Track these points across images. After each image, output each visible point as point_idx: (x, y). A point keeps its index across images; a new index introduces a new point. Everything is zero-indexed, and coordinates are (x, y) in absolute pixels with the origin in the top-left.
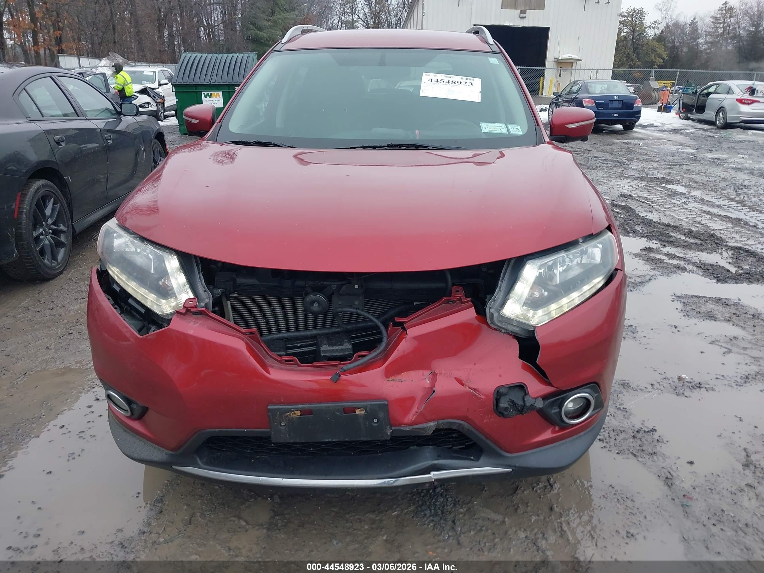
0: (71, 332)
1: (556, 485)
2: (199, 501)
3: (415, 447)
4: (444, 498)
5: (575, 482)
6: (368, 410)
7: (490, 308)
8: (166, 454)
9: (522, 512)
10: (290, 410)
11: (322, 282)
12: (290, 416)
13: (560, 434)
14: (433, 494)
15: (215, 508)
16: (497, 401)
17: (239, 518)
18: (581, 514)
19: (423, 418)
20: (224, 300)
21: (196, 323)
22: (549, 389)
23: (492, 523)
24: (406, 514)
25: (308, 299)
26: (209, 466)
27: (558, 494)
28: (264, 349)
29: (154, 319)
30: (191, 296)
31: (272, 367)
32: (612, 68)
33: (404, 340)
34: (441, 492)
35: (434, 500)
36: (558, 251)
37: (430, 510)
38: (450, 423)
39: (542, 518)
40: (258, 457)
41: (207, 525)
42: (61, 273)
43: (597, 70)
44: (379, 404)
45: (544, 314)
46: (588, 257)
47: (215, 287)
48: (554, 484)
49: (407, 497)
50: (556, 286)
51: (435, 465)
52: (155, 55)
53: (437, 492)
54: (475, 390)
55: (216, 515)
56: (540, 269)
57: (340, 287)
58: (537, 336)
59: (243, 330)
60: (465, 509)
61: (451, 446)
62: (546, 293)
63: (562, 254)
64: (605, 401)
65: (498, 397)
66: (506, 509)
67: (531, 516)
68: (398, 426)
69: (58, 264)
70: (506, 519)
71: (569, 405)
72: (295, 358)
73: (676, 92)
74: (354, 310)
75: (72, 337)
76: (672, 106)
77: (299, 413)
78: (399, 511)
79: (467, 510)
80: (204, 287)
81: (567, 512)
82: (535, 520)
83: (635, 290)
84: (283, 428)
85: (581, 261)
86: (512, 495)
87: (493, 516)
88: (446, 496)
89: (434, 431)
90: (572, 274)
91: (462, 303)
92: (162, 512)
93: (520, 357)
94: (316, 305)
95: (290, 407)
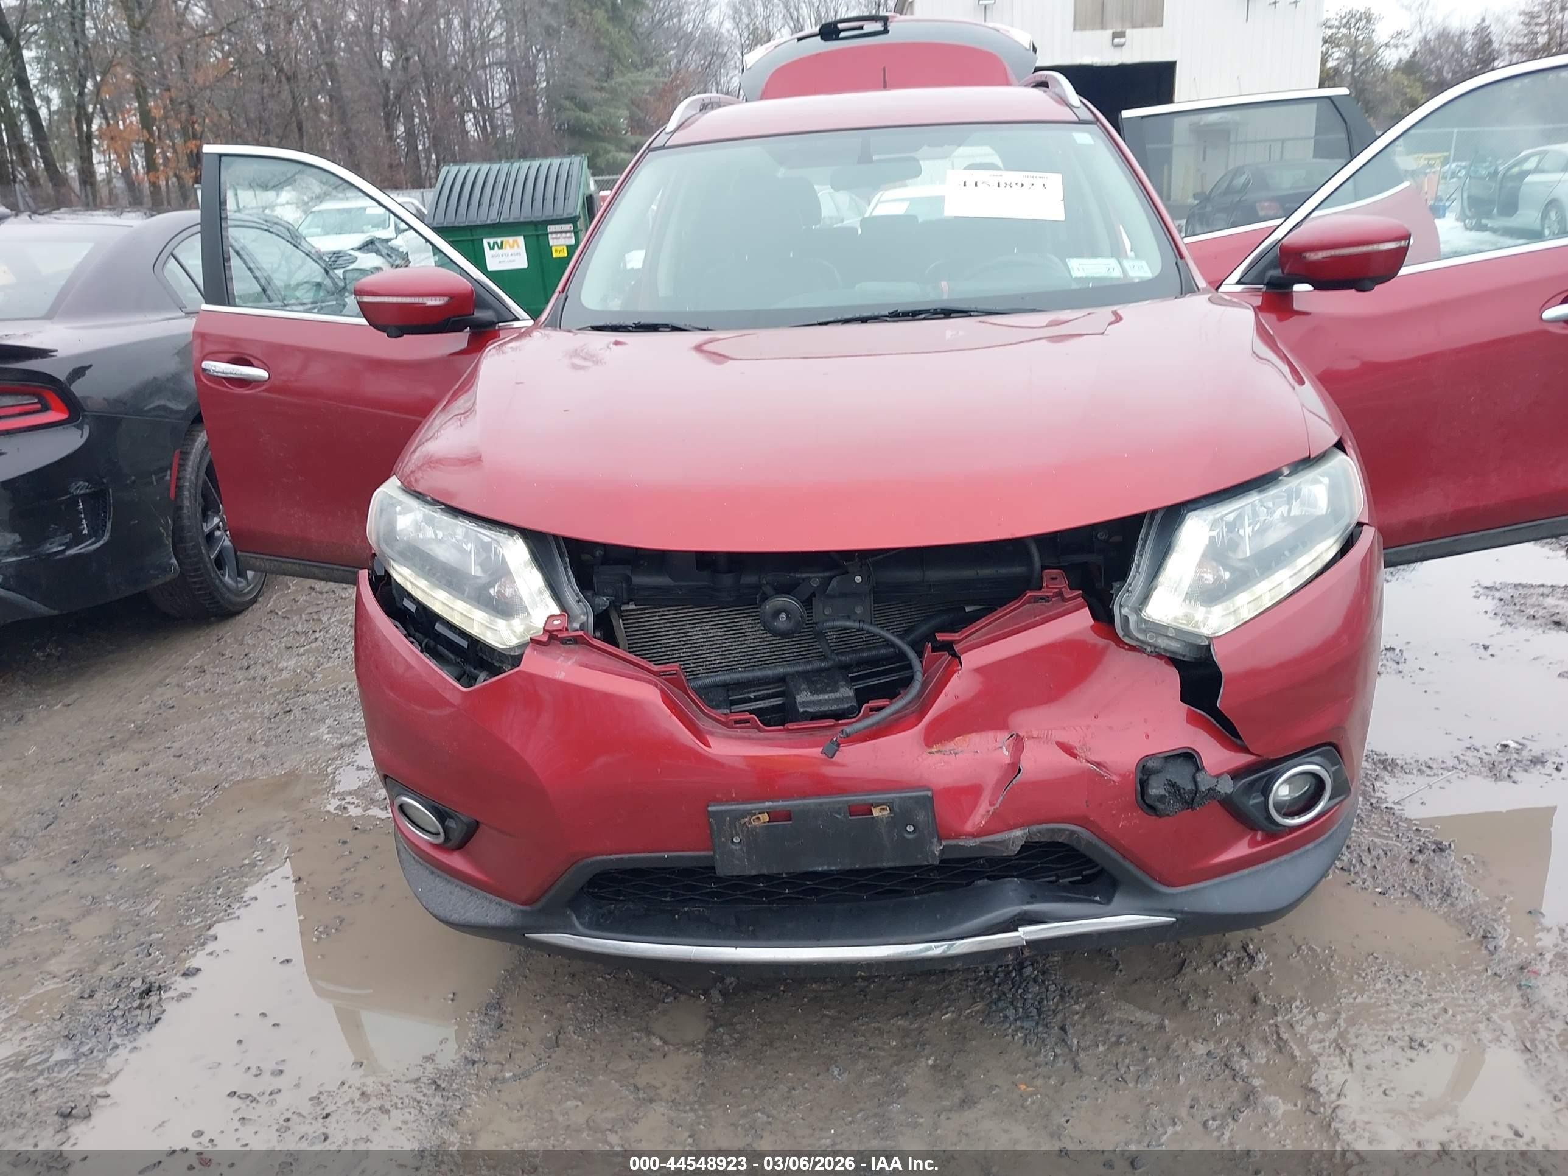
0: (288, 709)
1: (1260, 956)
2: (569, 1005)
3: (986, 880)
4: (1039, 986)
5: (1299, 949)
6: (896, 809)
7: (1121, 606)
8: (513, 911)
9: (1196, 1008)
10: (750, 813)
11: (792, 575)
12: (750, 823)
13: (1263, 847)
14: (1017, 978)
15: (601, 1017)
16: (1144, 785)
17: (649, 1033)
18: (1316, 1009)
19: (999, 821)
20: (614, 617)
21: (569, 659)
22: (1242, 759)
23: (1138, 1030)
24: (967, 1018)
25: (770, 606)
26: (596, 929)
27: (1266, 972)
28: (693, 701)
29: (485, 657)
30: (555, 610)
31: (712, 734)
32: (1313, 135)
33: (956, 675)
34: (1033, 976)
35: (1020, 991)
36: (1245, 492)
37: (1016, 1009)
38: (1053, 830)
39: (1237, 1017)
40: (686, 909)
41: (588, 1045)
42: (254, 601)
43: (1283, 141)
44: (917, 797)
45: (1225, 613)
46: (1303, 504)
47: (595, 594)
48: (1257, 954)
49: (967, 986)
50: (1245, 560)
51: (1026, 913)
52: (381, 175)
53: (1025, 975)
54: (1098, 764)
55: (604, 1029)
56: (1211, 530)
57: (828, 581)
58: (1216, 655)
59: (656, 668)
60: (1084, 1006)
61: (1054, 878)
62: (1227, 575)
63: (1253, 499)
64: (1352, 781)
65: (1145, 777)
66: (1164, 1003)
67: (1215, 1015)
68: (953, 838)
69: (248, 584)
70: (1167, 1022)
71: (1282, 791)
72: (753, 716)
73: (1454, 175)
74: (856, 625)
75: (292, 718)
76: (1447, 204)
77: (765, 817)
78: (953, 1012)
79: (1087, 1008)
80: (577, 595)
81: (1288, 1005)
82: (1225, 1021)
83: (1394, 579)
84: (737, 848)
85: (1289, 511)
86: (1174, 976)
87: (1139, 1015)
88: (1043, 982)
89: (1022, 846)
90: (1272, 537)
91: (1064, 600)
92: (502, 1025)
93: (1182, 700)
94: (783, 616)
95: (749, 806)
